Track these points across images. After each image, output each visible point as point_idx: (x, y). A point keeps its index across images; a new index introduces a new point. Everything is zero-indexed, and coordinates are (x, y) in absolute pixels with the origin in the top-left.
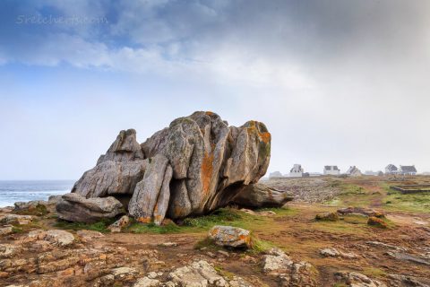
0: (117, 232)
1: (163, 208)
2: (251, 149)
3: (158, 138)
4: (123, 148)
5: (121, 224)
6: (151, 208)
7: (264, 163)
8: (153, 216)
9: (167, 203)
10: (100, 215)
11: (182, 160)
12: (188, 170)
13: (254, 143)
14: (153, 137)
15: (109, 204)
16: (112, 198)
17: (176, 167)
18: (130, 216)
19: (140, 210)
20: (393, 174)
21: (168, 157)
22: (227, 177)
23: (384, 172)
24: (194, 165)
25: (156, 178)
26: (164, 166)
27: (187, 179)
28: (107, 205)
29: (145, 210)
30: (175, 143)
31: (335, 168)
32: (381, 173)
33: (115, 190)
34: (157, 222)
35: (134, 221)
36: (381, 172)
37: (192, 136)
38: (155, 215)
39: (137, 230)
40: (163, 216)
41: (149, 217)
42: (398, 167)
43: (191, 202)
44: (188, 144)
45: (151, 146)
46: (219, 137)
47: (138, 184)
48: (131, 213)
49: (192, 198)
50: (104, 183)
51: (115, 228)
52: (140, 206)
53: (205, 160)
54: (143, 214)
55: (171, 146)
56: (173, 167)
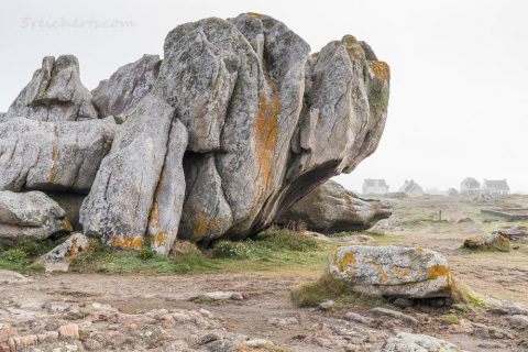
0: (61, 272)
1: (170, 216)
2: (357, 91)
3: (129, 76)
4: (51, 94)
5: (69, 253)
6: (143, 215)
7: (376, 126)
8: (147, 234)
9: (180, 203)
10: (14, 232)
11: (211, 107)
12: (222, 133)
13: (361, 80)
14: (117, 77)
15: (35, 207)
16: (40, 195)
17: (195, 124)
18: (90, 235)
19: (118, 219)
20: (472, 193)
21: (172, 101)
22: (308, 151)
23: (458, 189)
24: (238, 119)
25: (151, 146)
26: (165, 120)
27: (219, 153)
28: (30, 208)
29: (127, 218)
30: (191, 69)
31: (382, 183)
32: (453, 192)
33: (46, 178)
34: (160, 249)
35: (102, 246)
36: (453, 190)
37: (230, 53)
38: (154, 231)
39: (112, 266)
40: (172, 235)
41: (138, 237)
42: (481, 182)
43: (231, 203)
44: (225, 70)
45: (113, 94)
46: (285, 64)
47: (105, 160)
48: (95, 228)
49: (234, 195)
50: (18, 159)
51: (52, 262)
52: (116, 210)
53: (262, 108)
54: (123, 228)
55: (181, 75)
56: (188, 125)
